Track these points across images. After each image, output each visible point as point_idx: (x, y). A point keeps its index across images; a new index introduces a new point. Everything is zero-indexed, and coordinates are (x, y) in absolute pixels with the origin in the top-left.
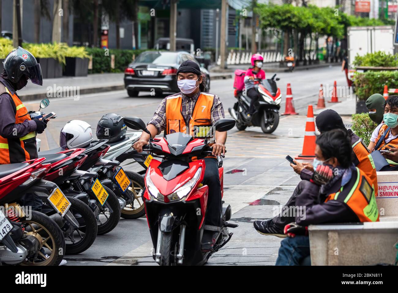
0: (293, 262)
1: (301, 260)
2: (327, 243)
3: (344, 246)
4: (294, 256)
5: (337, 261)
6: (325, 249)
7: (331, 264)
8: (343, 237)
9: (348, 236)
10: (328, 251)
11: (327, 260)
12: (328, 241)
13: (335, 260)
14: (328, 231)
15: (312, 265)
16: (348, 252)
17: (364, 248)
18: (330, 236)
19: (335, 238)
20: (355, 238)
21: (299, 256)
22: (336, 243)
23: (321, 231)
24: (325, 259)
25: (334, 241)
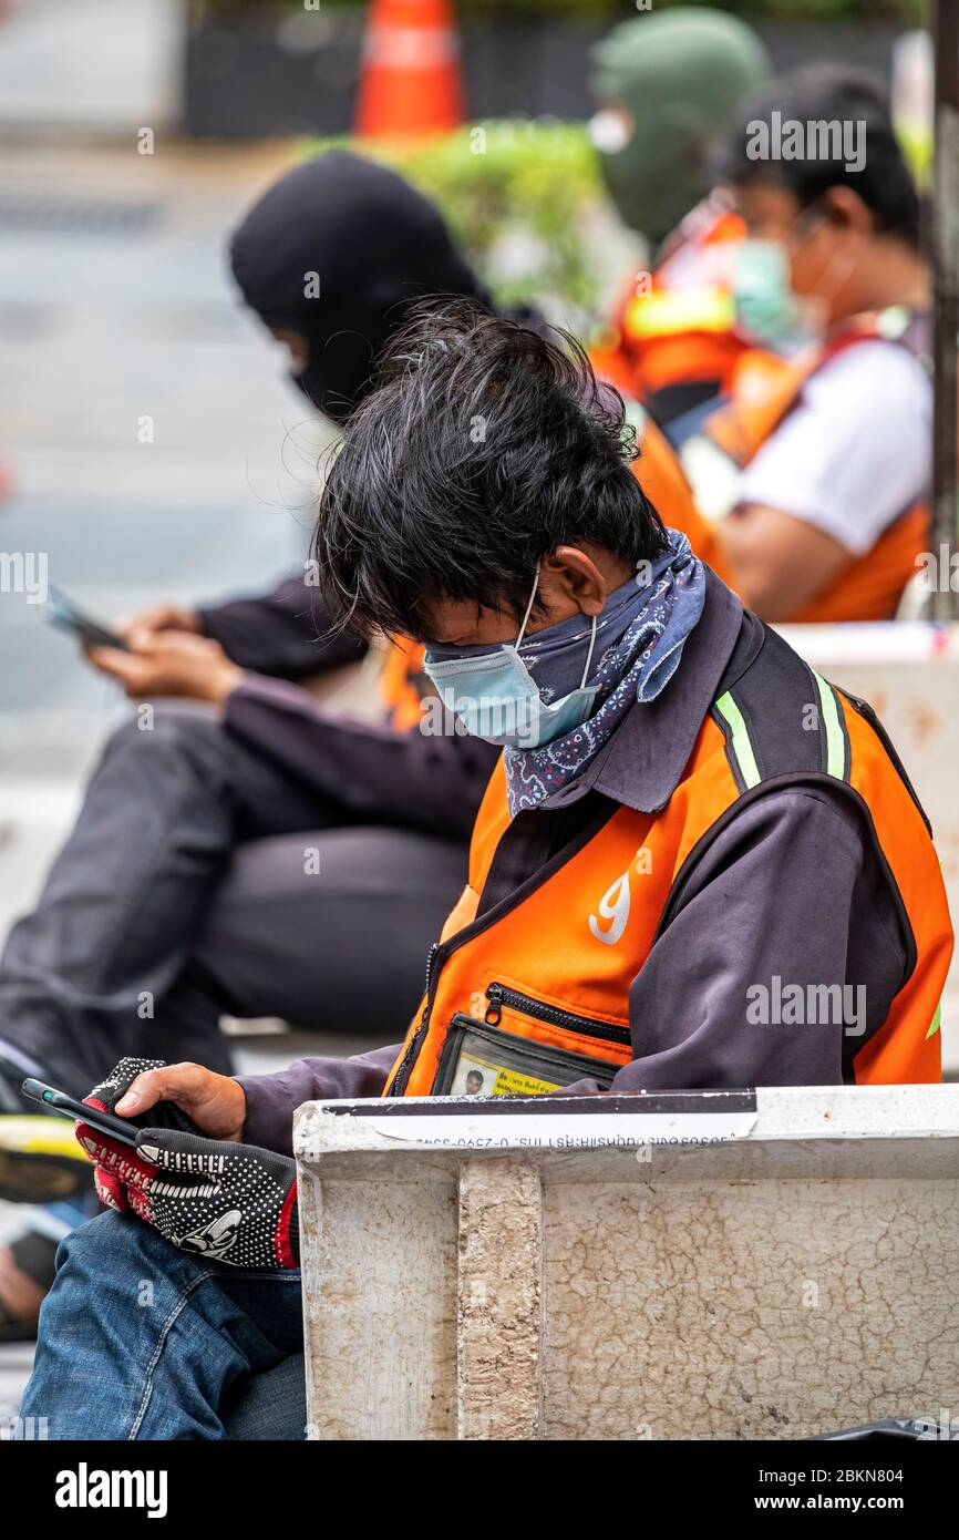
0: (171, 1402)
1: (235, 1394)
2: (451, 1260)
3: (581, 1285)
4: (178, 1350)
5: (525, 1402)
6: (434, 1308)
7: (472, 1426)
8: (578, 1213)
9: (624, 1203)
10: (450, 1323)
11: (442, 1400)
12: (459, 1241)
13: (508, 1398)
14: (457, 1161)
15: (314, 1433)
16: (616, 1333)
17: (748, 1301)
18: (474, 1204)
19: (516, 1220)
20: (680, 1216)
21: (221, 1358)
22: (523, 1255)
23: (396, 1161)
24: (424, 1393)
25: (505, 1240)
